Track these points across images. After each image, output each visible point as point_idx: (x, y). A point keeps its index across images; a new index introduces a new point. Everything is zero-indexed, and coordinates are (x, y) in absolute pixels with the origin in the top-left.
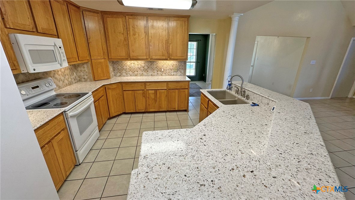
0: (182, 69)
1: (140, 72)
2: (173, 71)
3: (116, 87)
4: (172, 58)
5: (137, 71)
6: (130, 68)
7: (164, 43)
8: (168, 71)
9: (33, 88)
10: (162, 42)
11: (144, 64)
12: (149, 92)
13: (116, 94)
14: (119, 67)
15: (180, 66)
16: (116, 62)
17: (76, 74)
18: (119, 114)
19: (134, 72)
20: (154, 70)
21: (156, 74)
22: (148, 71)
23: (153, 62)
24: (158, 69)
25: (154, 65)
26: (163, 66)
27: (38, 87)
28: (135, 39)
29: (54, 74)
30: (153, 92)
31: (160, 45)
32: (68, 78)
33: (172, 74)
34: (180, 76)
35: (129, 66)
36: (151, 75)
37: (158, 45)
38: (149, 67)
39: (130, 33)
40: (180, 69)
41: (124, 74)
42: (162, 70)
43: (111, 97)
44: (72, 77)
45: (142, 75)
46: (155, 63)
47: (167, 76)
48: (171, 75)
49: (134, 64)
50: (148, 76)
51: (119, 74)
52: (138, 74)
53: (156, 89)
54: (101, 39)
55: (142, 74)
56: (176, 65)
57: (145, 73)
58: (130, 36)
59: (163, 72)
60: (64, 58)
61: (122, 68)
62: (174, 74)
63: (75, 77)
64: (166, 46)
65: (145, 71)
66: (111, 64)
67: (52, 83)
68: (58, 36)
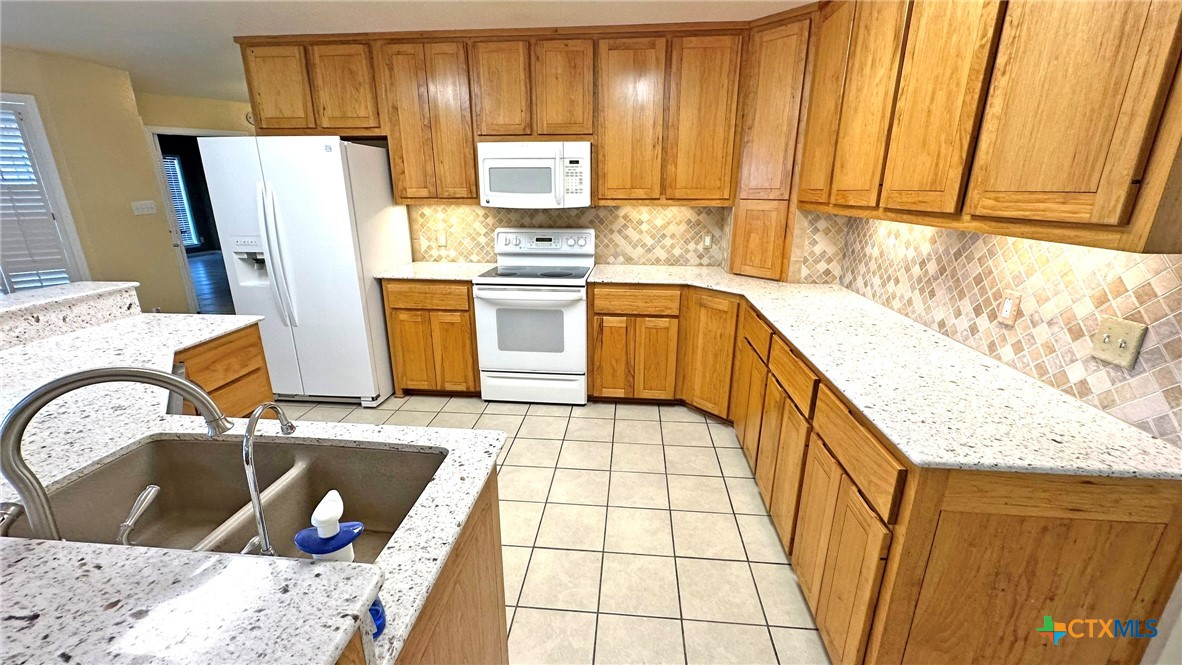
1: (904, 289)
2: (1085, 347)
5: (897, 281)
6: (882, 254)
7: (964, 80)
8: (1042, 333)
9: (538, 240)
11: (933, 241)
14: (857, 247)
18: (715, 412)
20: (962, 295)
22: (932, 294)
24: (983, 291)
25: (970, 259)
26: (1019, 280)
27: (550, 240)
28: (860, 90)
29: (625, 226)
32: (673, 247)
33: (1075, 373)
35: (880, 246)
36: (942, 326)
37: (928, 101)
38: (942, 270)
40: (1178, 349)
42: (1006, 312)
45: (907, 308)
46: (980, 249)
47: (1024, 369)
48: (1060, 381)
51: (849, 277)
52: (894, 297)
53: (786, 387)
55: (910, 302)
56: (1145, 293)
57: (918, 302)
58: (852, 80)
59: (1007, 326)
60: (579, 187)
61: (862, 248)
62: (1083, 383)
63: (706, 249)
64: (968, 98)
65: (922, 291)
66: (820, 225)
67: (586, 241)
68: (594, 134)
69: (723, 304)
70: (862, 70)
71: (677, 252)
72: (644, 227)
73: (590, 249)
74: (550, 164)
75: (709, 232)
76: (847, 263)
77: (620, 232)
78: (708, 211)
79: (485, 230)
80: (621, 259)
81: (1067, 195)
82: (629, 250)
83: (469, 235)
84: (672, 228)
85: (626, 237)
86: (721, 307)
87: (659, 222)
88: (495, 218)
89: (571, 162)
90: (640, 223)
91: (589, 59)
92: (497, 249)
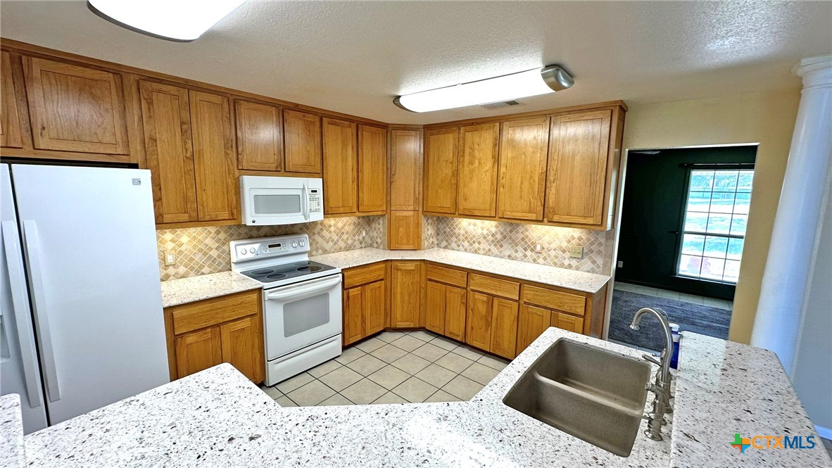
0: (599, 252)
1: (485, 245)
2: (567, 255)
3: (413, 268)
4: (556, 218)
5: (479, 243)
6: (467, 233)
7: (537, 181)
8: (553, 253)
9: (270, 246)
10: (531, 177)
11: (497, 227)
12: (476, 296)
13: (410, 283)
14: (448, 230)
15: (592, 244)
16: (442, 218)
17: (366, 234)
18: (412, 326)
19: (472, 244)
20: (517, 245)
21: (520, 255)
22: (501, 246)
23: (518, 225)
24: (526, 243)
25: (517, 232)
26: (540, 238)
27: (279, 245)
28: (471, 172)
29: (322, 229)
30: (484, 298)
31: (526, 184)
32: (347, 239)
33: (566, 262)
34: (588, 272)
35: (464, 229)
36: (509, 257)
37: (519, 183)
38: (505, 237)
39: (463, 160)
40: (592, 251)
41: (454, 245)
42: (538, 248)
43: (398, 287)
44: (356, 238)
45: (488, 253)
46: (521, 229)
47: (549, 264)
48: (562, 266)
49: (475, 225)
50: (501, 257)
51: (444, 244)
52: (479, 249)
53: (494, 293)
54: (415, 175)
55: (490, 250)
56: (580, 239)
57: (494, 250)
58: (463, 166)
59: (539, 253)
60: (317, 207)
61: (452, 231)
62: (570, 264)
63: (364, 238)
64: (540, 186)
65: (495, 245)
66: (430, 221)
67: (304, 243)
68: (321, 174)
69: (411, 267)
70: (471, 163)
71: (350, 242)
72: (332, 229)
73: (308, 248)
74: (299, 192)
75: (364, 228)
76: (440, 237)
77: (319, 233)
78: (364, 217)
79: (217, 245)
80: (320, 251)
81: (585, 217)
83: (200, 250)
84: (347, 228)
85: (322, 237)
86: (411, 268)
87: (340, 225)
88: (226, 232)
89: (312, 191)
90: (330, 226)
91: (318, 129)
92: (234, 259)
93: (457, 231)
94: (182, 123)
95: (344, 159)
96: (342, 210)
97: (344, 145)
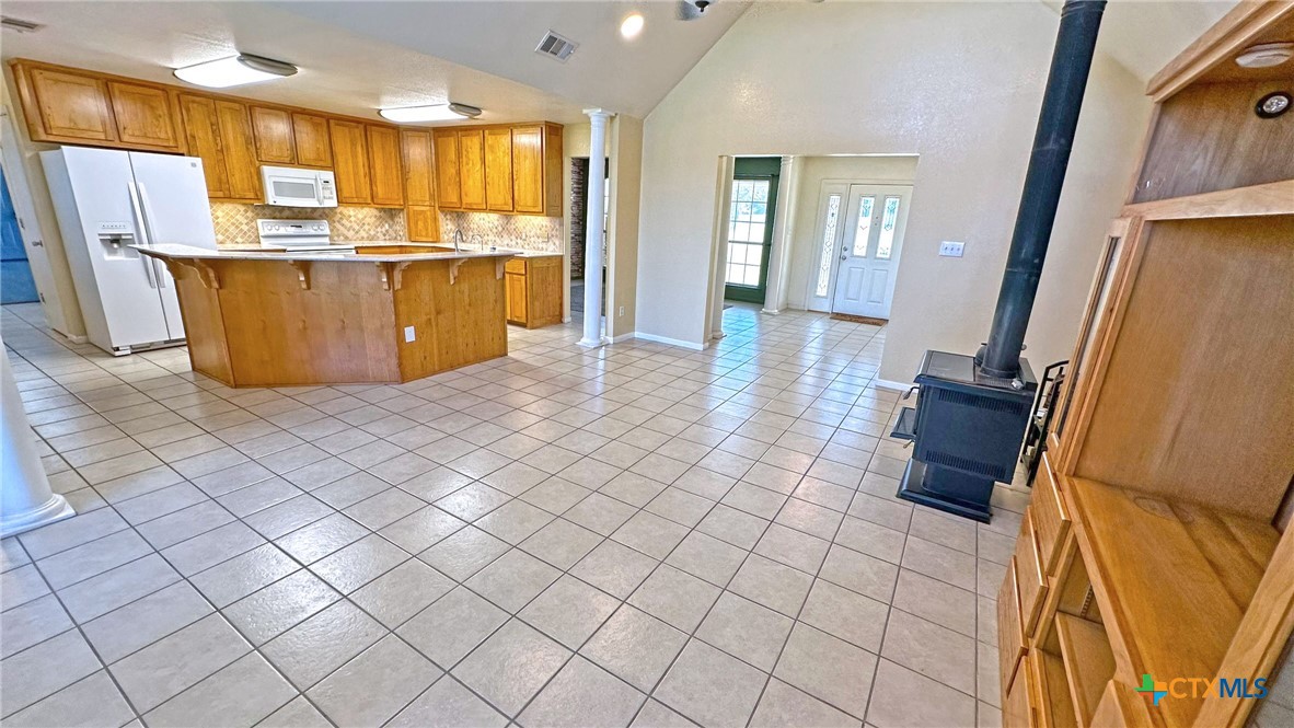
0: (557, 236)
2: (540, 240)
6: (477, 226)
7: (507, 178)
8: (532, 239)
9: (292, 226)
10: (504, 177)
11: (498, 219)
14: (465, 225)
15: (553, 230)
16: (459, 213)
17: (390, 226)
20: (511, 233)
21: (514, 243)
22: (502, 237)
23: (511, 217)
24: (517, 232)
25: (511, 224)
26: (524, 228)
27: (301, 226)
28: (468, 171)
29: (337, 215)
31: (501, 182)
33: (540, 246)
34: (552, 251)
35: (476, 223)
37: (498, 181)
38: (504, 229)
39: (462, 161)
40: (553, 236)
42: (524, 237)
44: (379, 229)
46: (513, 221)
47: (531, 249)
48: (538, 249)
49: (483, 218)
51: (466, 240)
54: (428, 173)
56: (546, 226)
58: (463, 166)
60: (331, 196)
61: (468, 225)
63: (387, 231)
66: (448, 217)
67: (325, 228)
68: (333, 167)
70: (467, 164)
71: (372, 233)
72: (353, 219)
73: (327, 231)
74: (313, 182)
77: (339, 222)
78: (384, 210)
79: (246, 221)
80: (342, 238)
81: (534, 206)
82: (346, 232)
83: (233, 224)
84: (368, 220)
85: (344, 225)
87: (360, 216)
88: (253, 211)
89: (324, 182)
91: (325, 128)
92: (261, 233)
93: (472, 226)
94: (212, 125)
95: (354, 156)
96: (356, 200)
97: (353, 144)
